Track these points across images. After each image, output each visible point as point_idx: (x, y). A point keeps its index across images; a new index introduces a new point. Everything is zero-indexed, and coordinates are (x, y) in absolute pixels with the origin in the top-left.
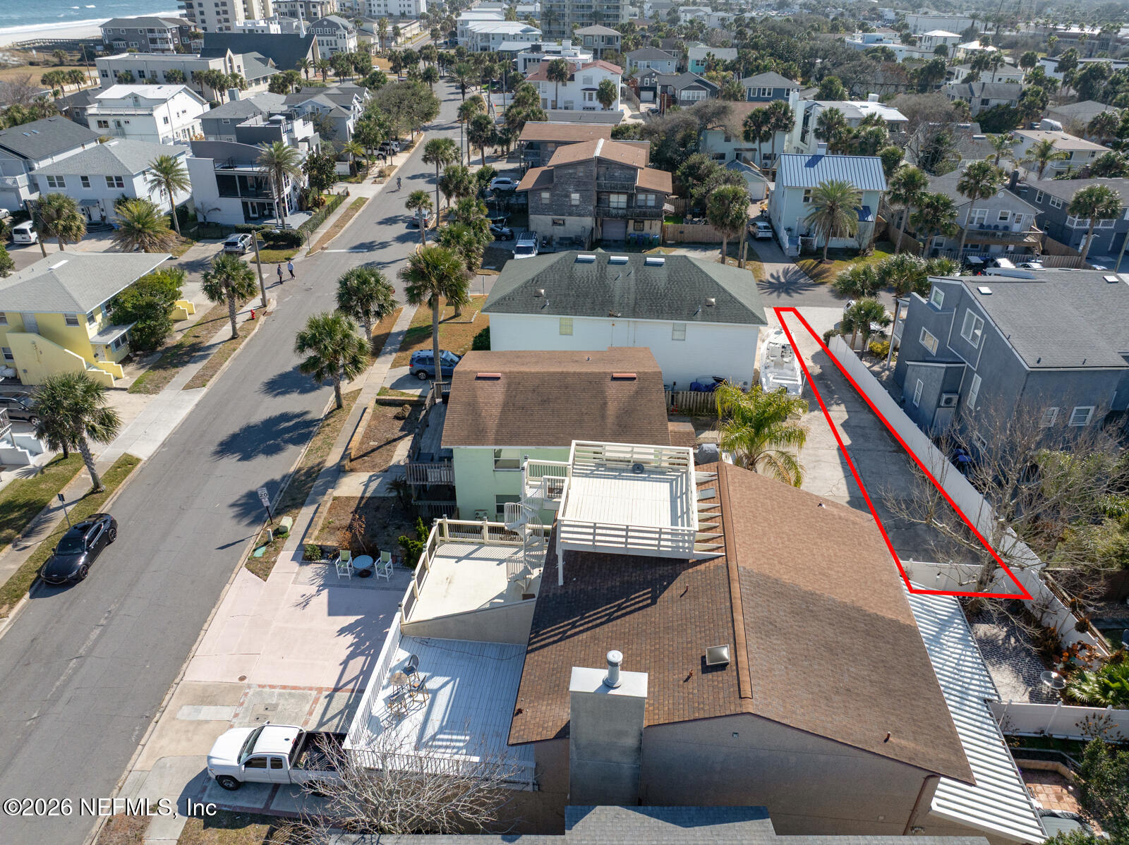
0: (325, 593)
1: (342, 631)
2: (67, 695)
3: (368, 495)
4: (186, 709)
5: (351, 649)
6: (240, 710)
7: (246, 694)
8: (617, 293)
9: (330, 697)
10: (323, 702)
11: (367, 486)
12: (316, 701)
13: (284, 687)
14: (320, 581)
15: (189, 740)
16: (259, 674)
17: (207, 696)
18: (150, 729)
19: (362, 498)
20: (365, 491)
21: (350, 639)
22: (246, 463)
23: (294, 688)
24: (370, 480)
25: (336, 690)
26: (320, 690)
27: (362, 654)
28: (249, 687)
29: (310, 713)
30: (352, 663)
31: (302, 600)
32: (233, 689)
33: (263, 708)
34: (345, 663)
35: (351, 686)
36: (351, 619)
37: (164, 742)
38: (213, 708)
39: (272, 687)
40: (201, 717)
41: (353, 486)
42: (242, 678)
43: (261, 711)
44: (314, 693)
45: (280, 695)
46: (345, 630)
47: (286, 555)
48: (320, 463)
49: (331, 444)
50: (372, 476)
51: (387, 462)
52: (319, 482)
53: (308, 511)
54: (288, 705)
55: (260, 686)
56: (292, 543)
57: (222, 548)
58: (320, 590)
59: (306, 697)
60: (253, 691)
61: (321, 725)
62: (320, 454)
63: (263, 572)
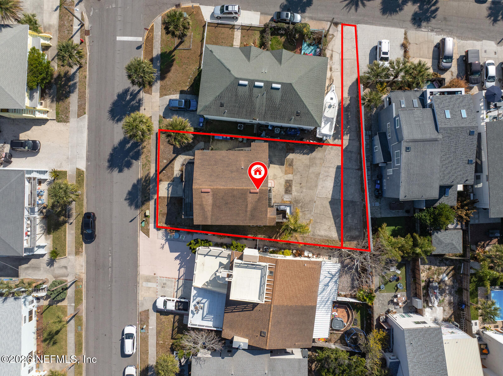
0: (167, 243)
3: (169, 196)
4: (144, 283)
5: (179, 265)
6: (157, 284)
7: (157, 279)
8: (257, 106)
9: (178, 281)
10: (177, 283)
11: (168, 190)
12: (175, 282)
13: (166, 278)
14: (165, 238)
15: (149, 293)
16: (158, 273)
18: (138, 289)
19: (168, 197)
20: (168, 194)
21: (178, 262)
22: (121, 173)
23: (169, 278)
24: (169, 187)
25: (179, 279)
26: (175, 279)
27: (183, 267)
28: (157, 277)
29: (175, 286)
30: (181, 270)
31: (162, 246)
32: (153, 277)
33: (163, 284)
34: (179, 270)
35: (182, 278)
36: (177, 254)
37: (143, 293)
38: (151, 283)
39: (163, 277)
40: (149, 286)
41: (163, 191)
42: (155, 274)
43: (163, 285)
44: (174, 280)
45: (166, 280)
46: (176, 258)
47: (152, 226)
48: (148, 174)
49: (149, 161)
50: (169, 184)
51: (173, 174)
52: (151, 186)
53: (152, 203)
54: (168, 283)
55: (160, 277)
56: (152, 220)
57: (131, 221)
58: (166, 242)
59: (172, 281)
60: (159, 278)
61: (178, 289)
62: (147, 168)
63: (147, 233)
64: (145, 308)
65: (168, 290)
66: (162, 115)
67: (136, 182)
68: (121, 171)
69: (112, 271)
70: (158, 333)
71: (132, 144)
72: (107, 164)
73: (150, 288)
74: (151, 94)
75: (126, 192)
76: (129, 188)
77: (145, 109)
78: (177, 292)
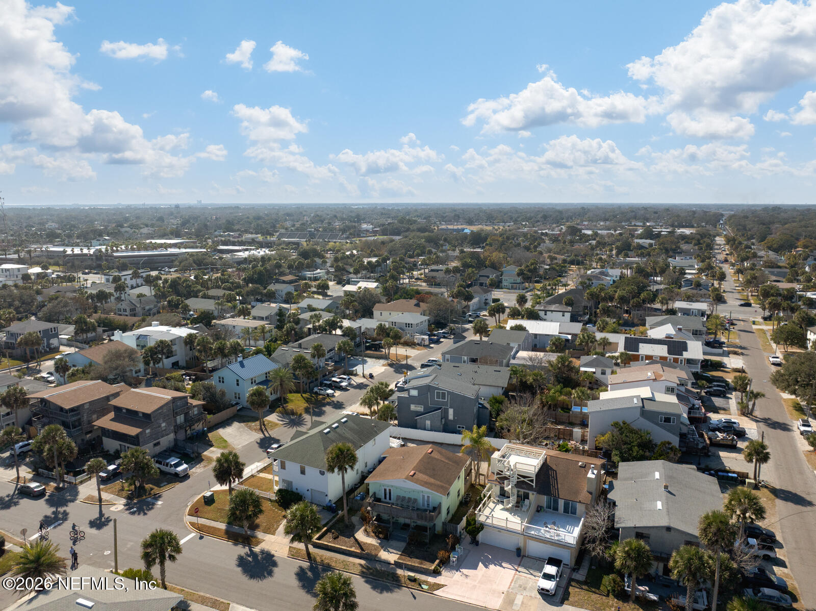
0: (463, 570)
3: (400, 553)
5: (497, 566)
6: (520, 594)
9: (519, 572)
10: (521, 574)
11: (391, 553)
13: (511, 582)
14: (454, 571)
15: (530, 606)
16: (503, 589)
17: (510, 602)
19: (401, 555)
20: (396, 554)
21: (492, 567)
23: (513, 580)
24: (388, 551)
25: (517, 570)
26: (515, 574)
27: (501, 564)
28: (508, 591)
29: (526, 577)
31: (464, 576)
32: (508, 595)
33: (520, 587)
34: (504, 568)
35: (516, 568)
36: (481, 565)
38: (516, 601)
39: (511, 585)
40: (520, 604)
41: (391, 556)
42: (503, 593)
43: (522, 588)
44: (516, 576)
45: (515, 583)
46: (486, 567)
47: (431, 579)
48: (361, 565)
49: (343, 561)
50: (384, 551)
51: (374, 545)
52: (378, 566)
53: (400, 572)
54: (520, 582)
55: (509, 588)
56: (423, 577)
57: (415, 598)
58: (460, 572)
59: (518, 578)
60: (510, 591)
61: (532, 574)
62: (352, 565)
63: (439, 586)
65: (530, 585)
67: (363, 580)
71: (310, 570)
73: (523, 603)
74: (264, 540)
75: (371, 590)
76: (368, 586)
77: (276, 551)
78: (535, 576)
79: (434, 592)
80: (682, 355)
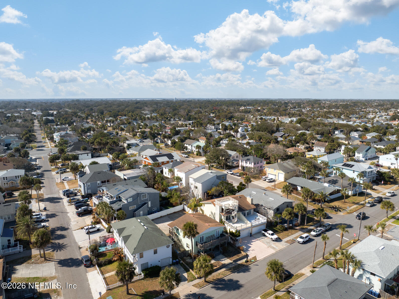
0: (249, 249)
1: (252, 244)
2: (291, 257)
3: (227, 258)
4: (277, 248)
10: (261, 240)
11: (225, 260)
13: (264, 244)
14: (248, 251)
15: (278, 245)
16: (266, 246)
17: (274, 248)
19: (228, 258)
21: (252, 243)
22: (238, 280)
24: (223, 260)
25: (258, 240)
28: (268, 246)
31: (253, 250)
32: (270, 247)
34: (255, 242)
36: (249, 245)
37: (281, 247)
41: (227, 261)
48: (226, 270)
52: (230, 266)
53: (239, 262)
54: (265, 242)
61: (263, 238)
62: (224, 273)
63: (255, 258)
64: (286, 243)
66: (187, 282)
67: (236, 273)
68: (238, 281)
69: (289, 259)
70: (288, 236)
71: (217, 285)
72: (242, 289)
73: (276, 246)
74: (178, 292)
75: (245, 274)
76: (242, 274)
77: (191, 291)
79: (257, 260)
80: (174, 159)
